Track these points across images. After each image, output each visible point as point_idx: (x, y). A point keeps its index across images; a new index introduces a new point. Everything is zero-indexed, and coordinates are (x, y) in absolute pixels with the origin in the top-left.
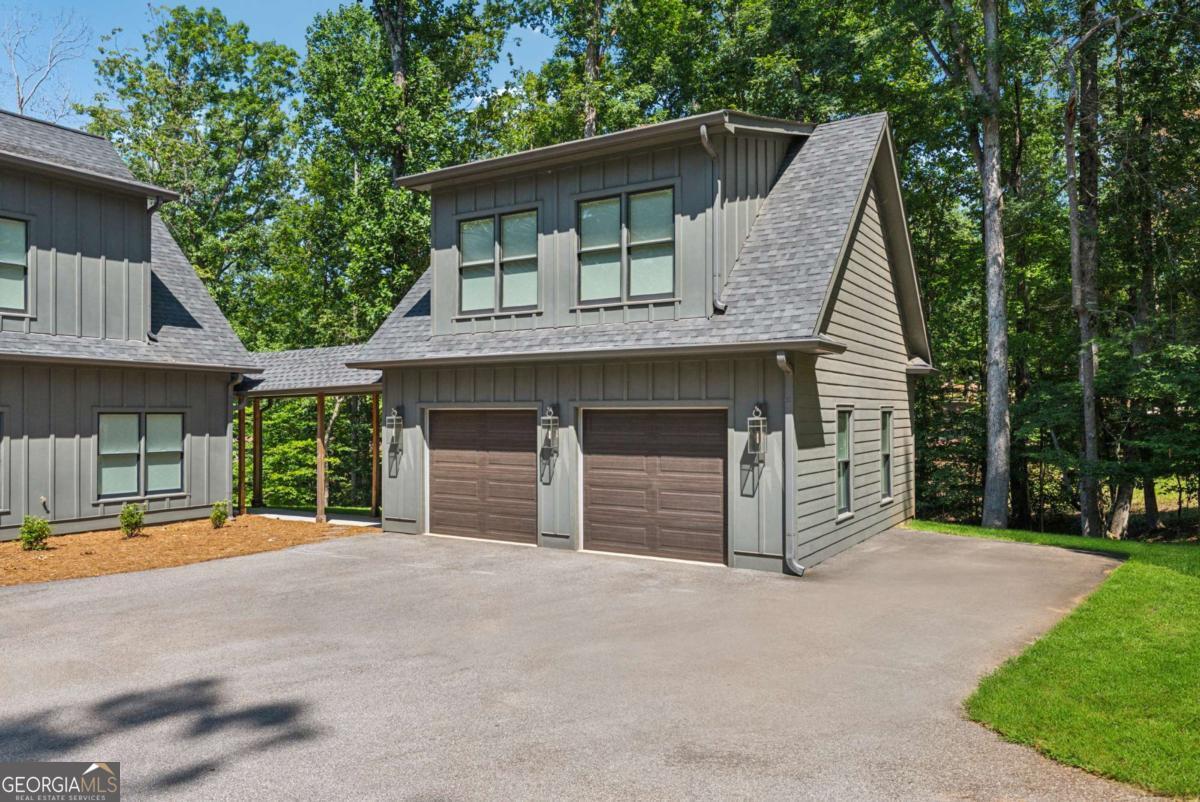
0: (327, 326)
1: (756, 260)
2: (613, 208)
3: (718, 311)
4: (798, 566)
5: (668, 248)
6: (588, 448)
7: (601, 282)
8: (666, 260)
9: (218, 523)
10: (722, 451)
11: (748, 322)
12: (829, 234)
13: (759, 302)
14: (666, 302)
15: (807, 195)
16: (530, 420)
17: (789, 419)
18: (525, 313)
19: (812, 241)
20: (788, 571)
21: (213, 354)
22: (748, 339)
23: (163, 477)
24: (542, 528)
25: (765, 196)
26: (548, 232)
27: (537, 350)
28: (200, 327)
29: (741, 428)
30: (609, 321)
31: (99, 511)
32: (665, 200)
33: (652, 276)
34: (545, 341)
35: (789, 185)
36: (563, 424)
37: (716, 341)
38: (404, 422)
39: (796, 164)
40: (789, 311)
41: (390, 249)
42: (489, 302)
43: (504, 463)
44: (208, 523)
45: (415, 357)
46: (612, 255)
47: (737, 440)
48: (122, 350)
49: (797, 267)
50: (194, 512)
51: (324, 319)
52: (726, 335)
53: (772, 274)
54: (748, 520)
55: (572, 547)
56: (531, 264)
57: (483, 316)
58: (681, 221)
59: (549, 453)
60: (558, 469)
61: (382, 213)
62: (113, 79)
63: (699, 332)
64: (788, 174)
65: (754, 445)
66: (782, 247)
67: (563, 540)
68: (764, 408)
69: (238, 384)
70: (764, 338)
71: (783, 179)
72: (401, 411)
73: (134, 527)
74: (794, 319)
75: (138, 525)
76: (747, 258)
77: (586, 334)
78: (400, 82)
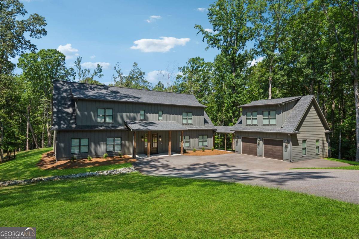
0: (220, 116)
1: (288, 120)
2: (268, 113)
3: (282, 127)
4: (292, 161)
5: (275, 118)
6: (264, 144)
7: (266, 122)
8: (275, 120)
9: (212, 151)
10: (282, 145)
11: (285, 129)
12: (299, 117)
13: (287, 126)
14: (275, 126)
15: (298, 109)
16: (256, 139)
17: (291, 142)
18: (255, 125)
19: (297, 118)
20: (291, 162)
21: (211, 127)
22: (285, 132)
23: (205, 144)
24: (258, 154)
25: (292, 109)
26: (259, 115)
27: (257, 131)
28: (208, 123)
29: (284, 143)
30: (267, 128)
31: (199, 148)
32: (275, 112)
33: (273, 122)
34: (258, 130)
35: (296, 107)
36: (261, 140)
37: (281, 132)
38: (238, 138)
39: (298, 104)
40: (291, 128)
41: (232, 104)
42: (250, 123)
43: (252, 145)
44: (211, 150)
45: (240, 130)
46: (268, 119)
47: (284, 144)
48: (201, 127)
49: (293, 122)
50: (209, 149)
51: (219, 114)
52: (282, 131)
53: (290, 122)
54: (286, 154)
55: (262, 157)
56: (256, 119)
57: (250, 125)
58: (277, 115)
59: (259, 144)
60: (260, 146)
61: (231, 98)
62: (181, 70)
63: (279, 130)
64: (296, 105)
65: (286, 145)
66: (292, 118)
67: (261, 156)
68: (288, 141)
69: (214, 131)
70: (287, 132)
71: (295, 106)
72: (238, 137)
73: (203, 150)
74: (291, 129)
75: (204, 150)
76: (287, 119)
77: (264, 129)
78: (234, 74)
